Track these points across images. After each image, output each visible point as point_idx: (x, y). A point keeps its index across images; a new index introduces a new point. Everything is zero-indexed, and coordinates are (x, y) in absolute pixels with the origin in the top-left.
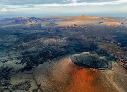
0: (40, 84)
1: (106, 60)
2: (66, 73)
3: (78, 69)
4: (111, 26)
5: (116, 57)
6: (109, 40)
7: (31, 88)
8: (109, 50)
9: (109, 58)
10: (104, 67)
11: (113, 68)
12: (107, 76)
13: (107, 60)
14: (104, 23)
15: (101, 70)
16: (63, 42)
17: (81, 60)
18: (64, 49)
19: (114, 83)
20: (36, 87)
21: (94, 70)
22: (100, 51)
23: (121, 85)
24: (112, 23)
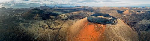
10: (112, 23)
13: (114, 19)
15: (108, 26)
21: (102, 25)
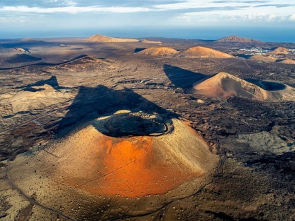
0: (34, 194)
1: (161, 119)
2: (89, 157)
3: (113, 144)
4: (159, 56)
5: (177, 113)
6: (161, 84)
7: (12, 208)
8: (164, 102)
9: (166, 115)
10: (161, 131)
11: (175, 131)
12: (168, 145)
13: (163, 118)
14: (146, 51)
15: (156, 137)
16: (66, 99)
17: (115, 127)
18: (72, 112)
19: (181, 155)
20: (26, 203)
21: (145, 138)
22: (147, 106)
23: (193, 156)
24: (160, 49)
